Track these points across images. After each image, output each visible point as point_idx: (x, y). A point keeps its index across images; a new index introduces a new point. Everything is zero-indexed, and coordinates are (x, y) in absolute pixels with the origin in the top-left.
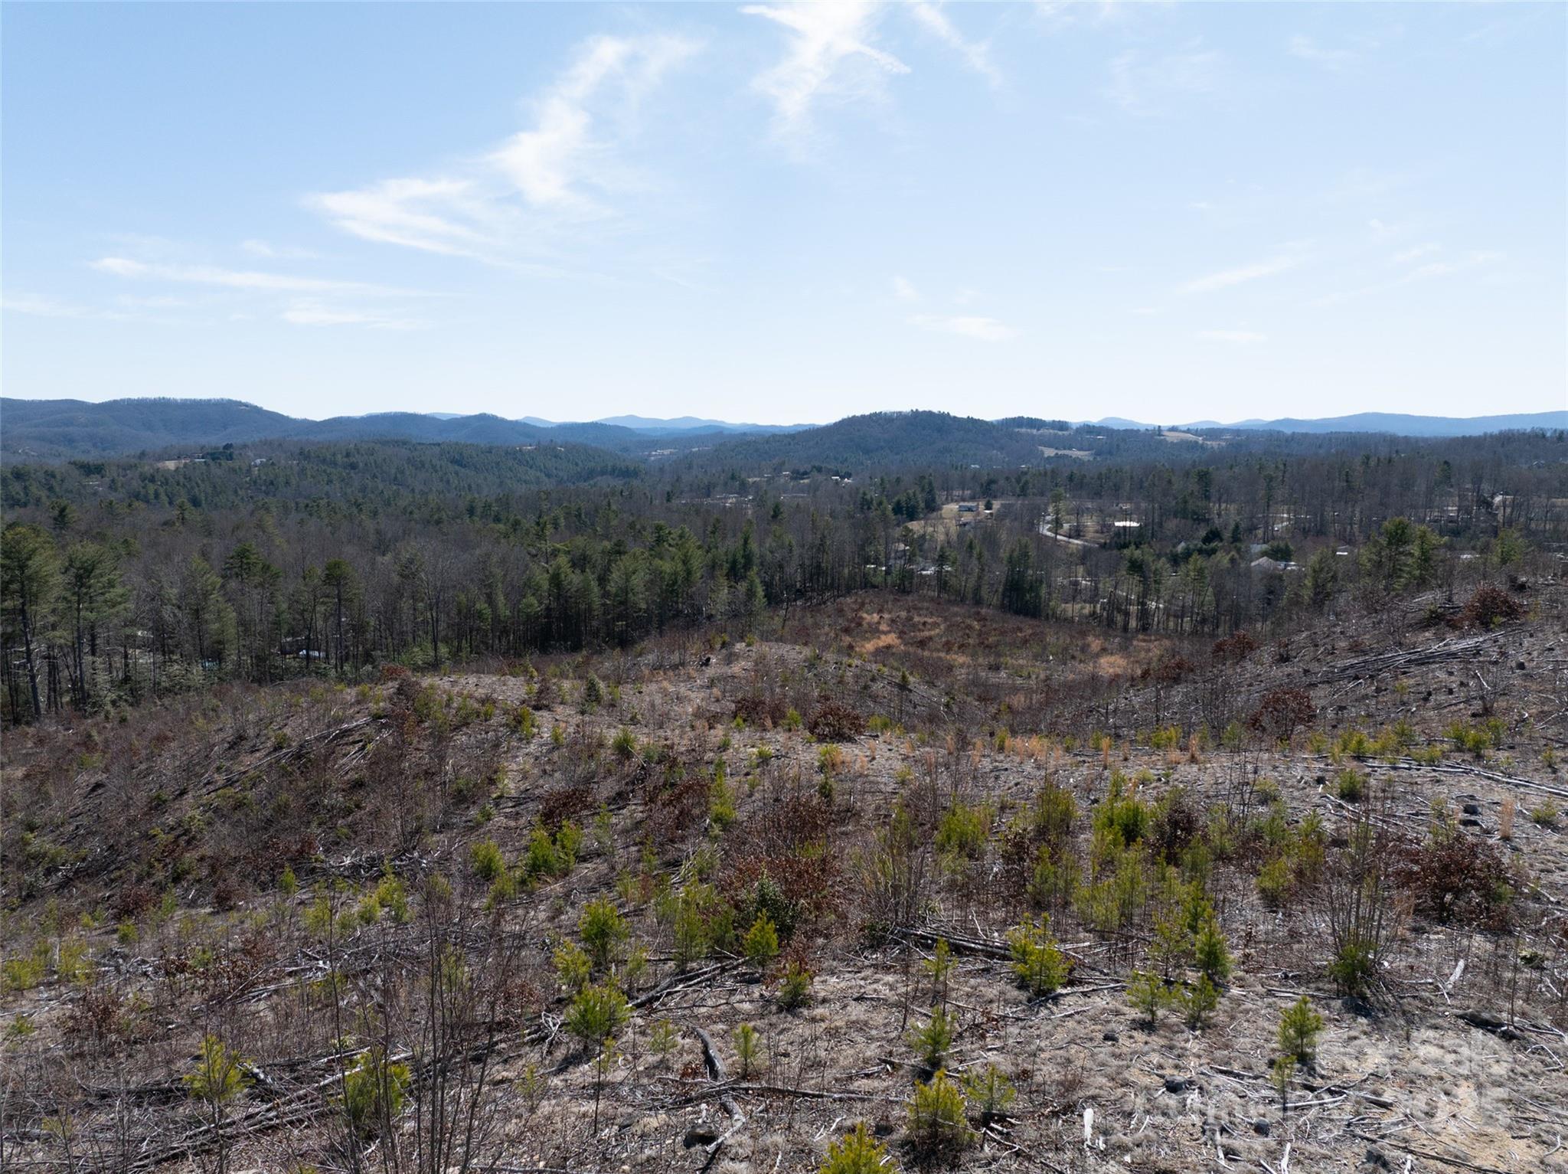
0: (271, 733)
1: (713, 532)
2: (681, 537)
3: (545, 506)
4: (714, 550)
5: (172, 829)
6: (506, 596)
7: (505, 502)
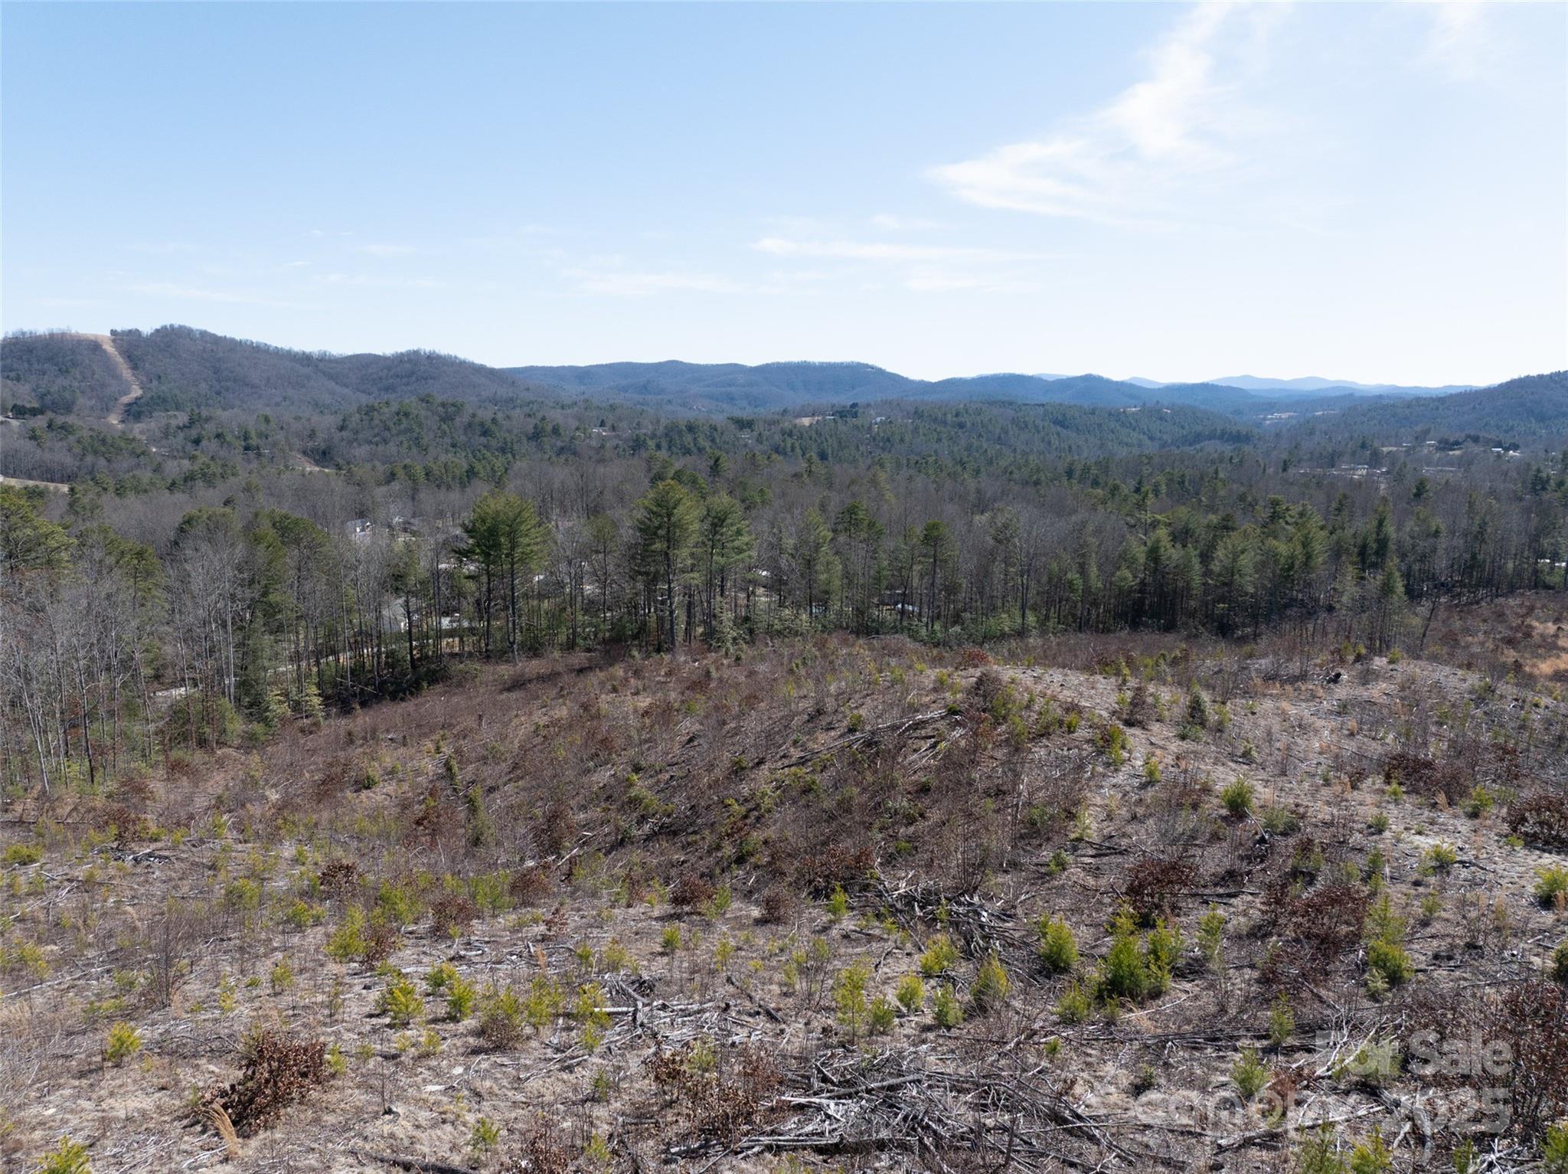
0: (848, 712)
1: (1339, 510)
2: (1302, 515)
3: (1146, 471)
4: (1339, 531)
5: (746, 800)
6: (1099, 569)
7: (1104, 466)
